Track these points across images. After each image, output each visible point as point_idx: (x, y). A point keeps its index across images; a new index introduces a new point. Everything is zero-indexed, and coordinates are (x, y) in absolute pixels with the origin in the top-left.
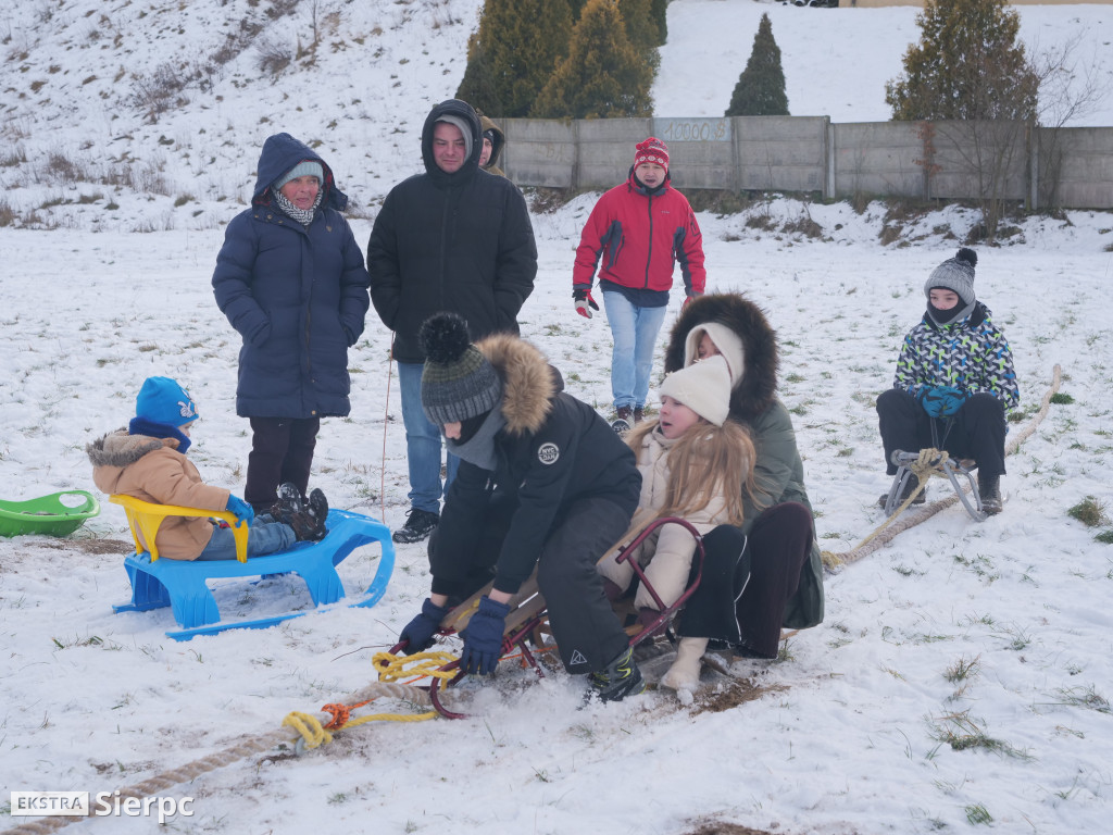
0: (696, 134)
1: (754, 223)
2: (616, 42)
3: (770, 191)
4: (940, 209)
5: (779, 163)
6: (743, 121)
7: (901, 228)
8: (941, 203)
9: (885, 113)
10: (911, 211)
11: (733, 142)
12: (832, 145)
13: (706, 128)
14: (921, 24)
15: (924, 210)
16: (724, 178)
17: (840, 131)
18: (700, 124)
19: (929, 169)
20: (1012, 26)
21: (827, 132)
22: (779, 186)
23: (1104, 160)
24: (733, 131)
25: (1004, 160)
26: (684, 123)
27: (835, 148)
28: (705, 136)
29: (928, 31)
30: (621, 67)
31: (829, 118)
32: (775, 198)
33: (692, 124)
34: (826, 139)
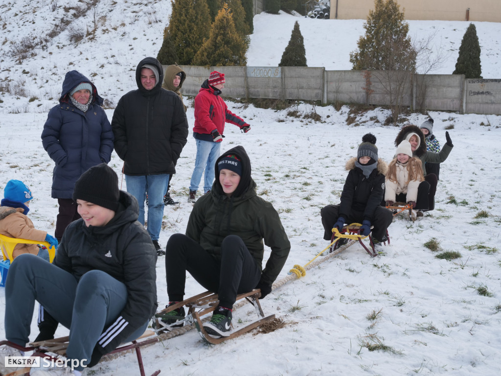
0: (265, 74)
1: (291, 114)
2: (231, 32)
3: (298, 100)
4: (373, 109)
5: (302, 88)
6: (286, 68)
7: (356, 118)
8: (374, 107)
9: (350, 66)
10: (361, 111)
11: (282, 78)
12: (326, 80)
13: (270, 72)
14: (365, 27)
15: (366, 110)
16: (278, 94)
17: (329, 74)
18: (267, 70)
19: (368, 92)
20: (406, 29)
21: (323, 74)
22: (302, 98)
23: (444, 89)
24: (282, 73)
25: (401, 88)
26: (261, 69)
27: (327, 81)
28: (269, 75)
29: (369, 31)
30: (232, 43)
31: (324, 68)
32: (301, 103)
33: (264, 70)
34: (323, 77)
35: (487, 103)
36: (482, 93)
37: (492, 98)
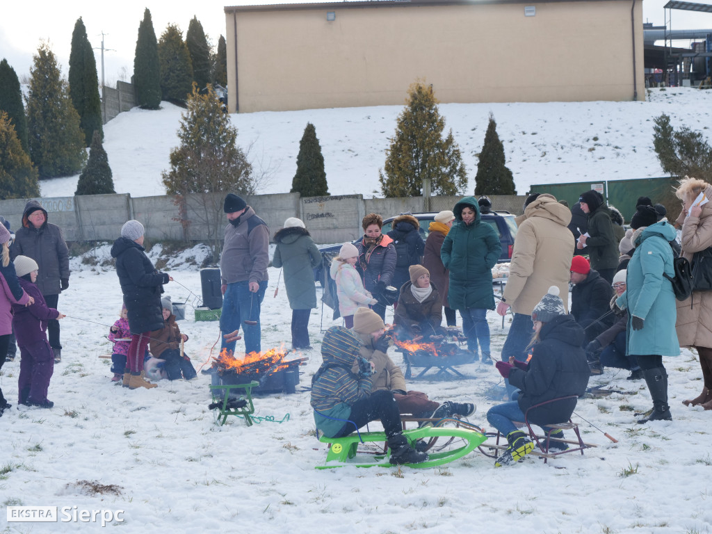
0: (55, 207)
1: (86, 261)
2: (12, 152)
3: (101, 241)
4: (191, 247)
5: (104, 224)
6: (81, 198)
7: (168, 260)
8: (195, 243)
9: (162, 191)
10: (177, 249)
11: (76, 212)
12: (132, 211)
13: (61, 204)
14: (179, 136)
15: (183, 249)
16: (74, 234)
17: (136, 203)
18: (57, 201)
19: (186, 222)
20: (233, 136)
21: (128, 201)
22: (105, 238)
23: (277, 214)
24: (75, 205)
25: (219, 216)
26: (49, 201)
27: (134, 213)
28: (60, 209)
29: (184, 138)
30: (16, 167)
31: (129, 194)
32: (104, 245)
33: (52, 202)
34: (128, 207)
35: (329, 228)
36: (322, 215)
37: (334, 221)
